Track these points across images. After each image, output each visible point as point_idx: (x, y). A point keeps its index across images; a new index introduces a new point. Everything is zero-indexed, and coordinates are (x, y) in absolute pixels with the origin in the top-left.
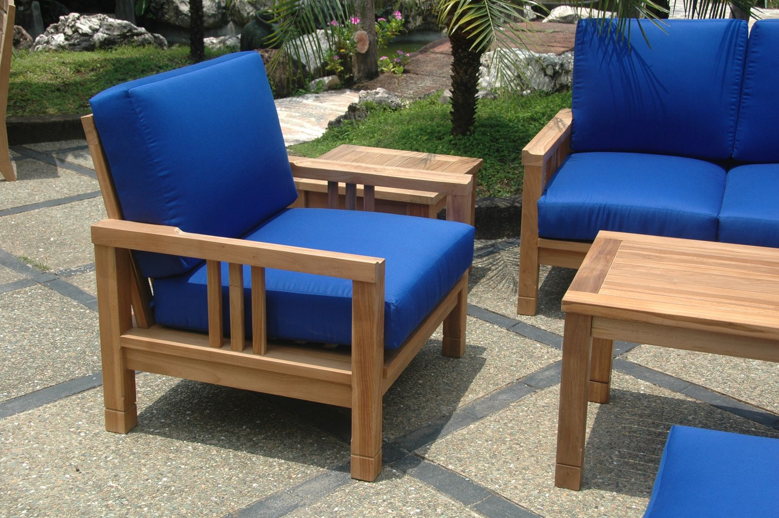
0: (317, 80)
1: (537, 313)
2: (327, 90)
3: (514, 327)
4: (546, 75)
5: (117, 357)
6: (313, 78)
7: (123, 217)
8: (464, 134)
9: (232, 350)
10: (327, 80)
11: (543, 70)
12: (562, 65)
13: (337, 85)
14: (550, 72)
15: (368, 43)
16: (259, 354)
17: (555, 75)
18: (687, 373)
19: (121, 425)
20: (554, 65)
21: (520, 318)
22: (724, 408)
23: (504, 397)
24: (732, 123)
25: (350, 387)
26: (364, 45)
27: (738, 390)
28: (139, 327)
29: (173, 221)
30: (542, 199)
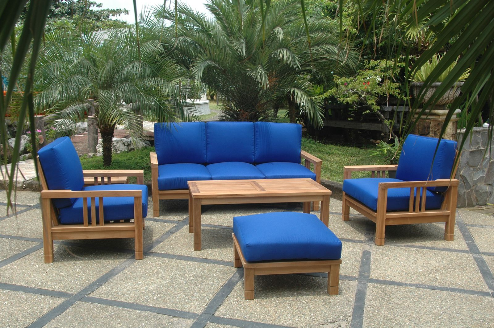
0: (23, 155)
1: (160, 216)
2: (28, 159)
3: (155, 220)
4: (125, 145)
5: (50, 236)
6: (20, 155)
7: (49, 189)
8: (109, 166)
9: (92, 226)
10: (27, 155)
11: (124, 144)
12: (131, 142)
13: (31, 157)
14: (126, 144)
15: (43, 139)
16: (102, 226)
17: (128, 145)
18: (212, 223)
19: (51, 260)
20: (128, 142)
21: (154, 218)
22: (226, 229)
23: (165, 236)
24: (205, 152)
25: (134, 230)
26: (42, 140)
27: (227, 224)
28: (54, 226)
29: (68, 188)
30: (159, 178)
